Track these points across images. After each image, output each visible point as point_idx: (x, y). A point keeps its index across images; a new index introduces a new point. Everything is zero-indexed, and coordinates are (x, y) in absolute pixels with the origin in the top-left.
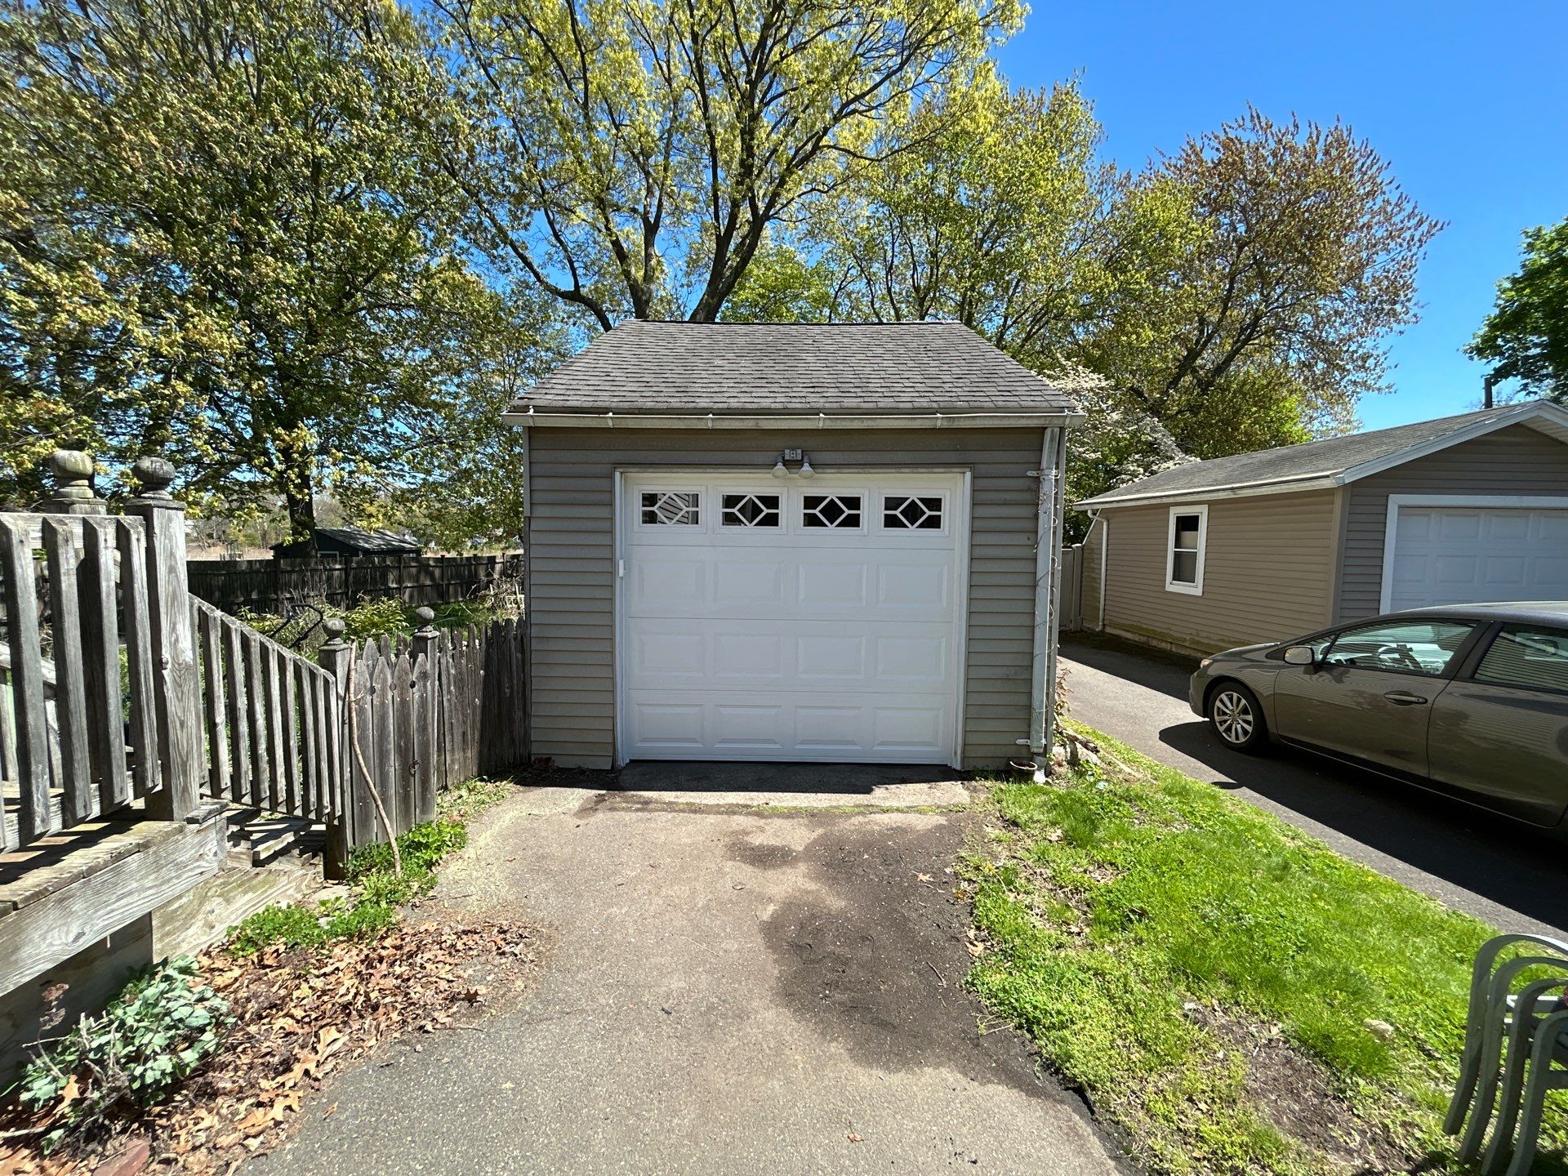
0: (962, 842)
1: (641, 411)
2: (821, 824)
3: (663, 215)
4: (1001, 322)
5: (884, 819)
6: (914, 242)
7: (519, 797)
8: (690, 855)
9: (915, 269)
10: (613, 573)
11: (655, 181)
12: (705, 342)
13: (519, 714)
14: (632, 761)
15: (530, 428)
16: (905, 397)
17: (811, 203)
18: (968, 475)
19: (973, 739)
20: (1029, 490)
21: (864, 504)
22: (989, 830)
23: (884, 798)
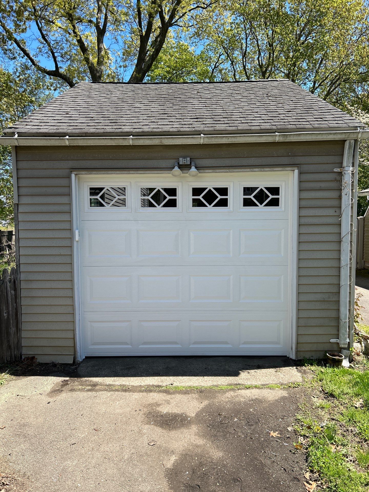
0: (298, 409)
1: (86, 135)
2: (206, 398)
3: (108, 24)
4: (312, 86)
5: (247, 393)
6: (259, 37)
7: (13, 382)
8: (121, 421)
9: (260, 54)
10: (71, 238)
11: (103, 4)
12: (130, 94)
13: (13, 330)
14: (86, 357)
15: (16, 147)
16: (255, 123)
17: (197, 15)
18: (296, 171)
19: (303, 339)
20: (336, 180)
21: (230, 192)
22: (315, 399)
23: (247, 379)
